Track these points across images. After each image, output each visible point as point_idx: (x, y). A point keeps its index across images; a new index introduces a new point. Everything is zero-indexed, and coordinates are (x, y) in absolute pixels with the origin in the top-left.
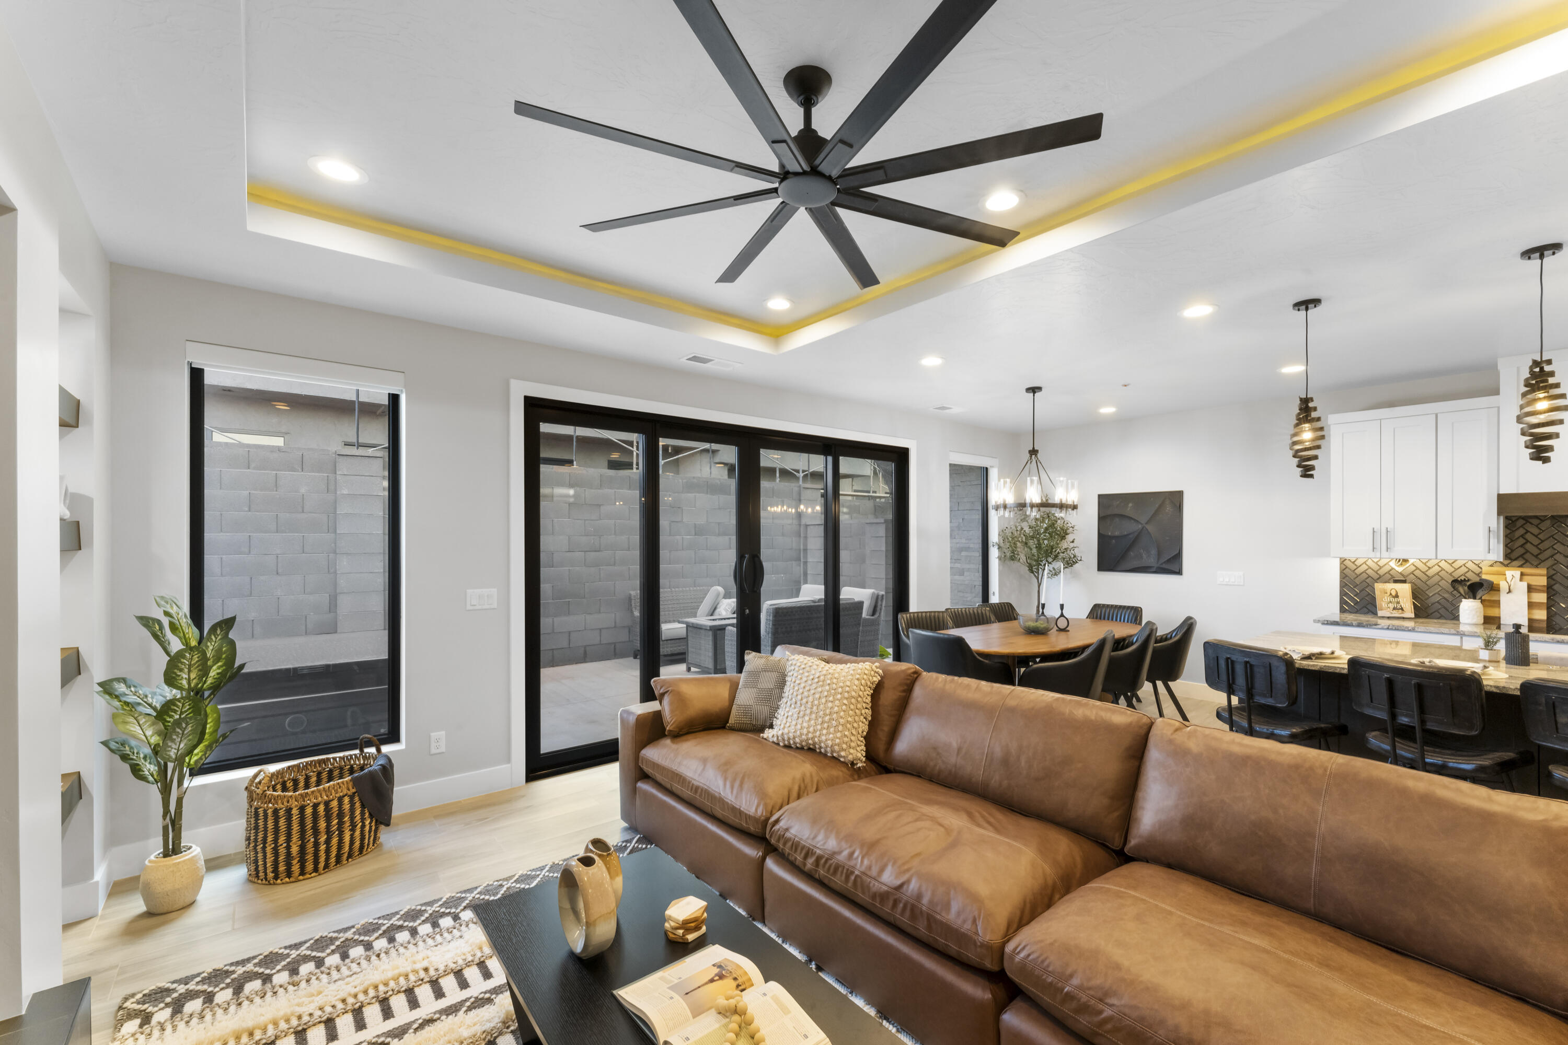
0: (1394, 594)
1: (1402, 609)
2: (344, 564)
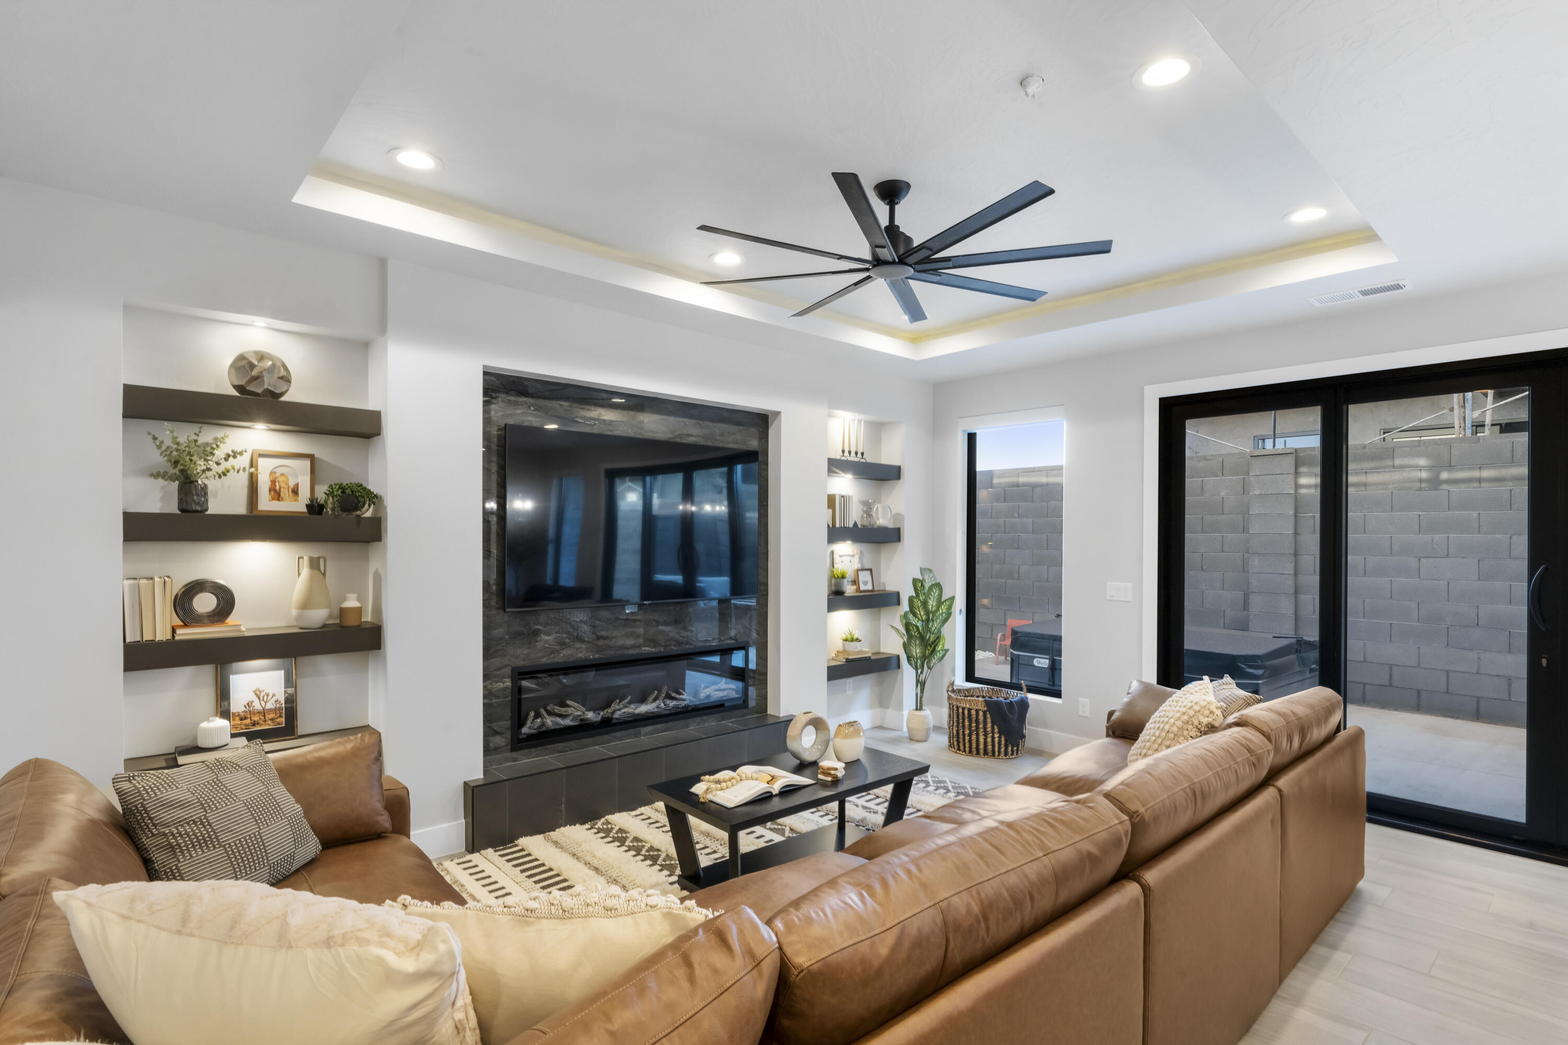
2: (1255, 563)
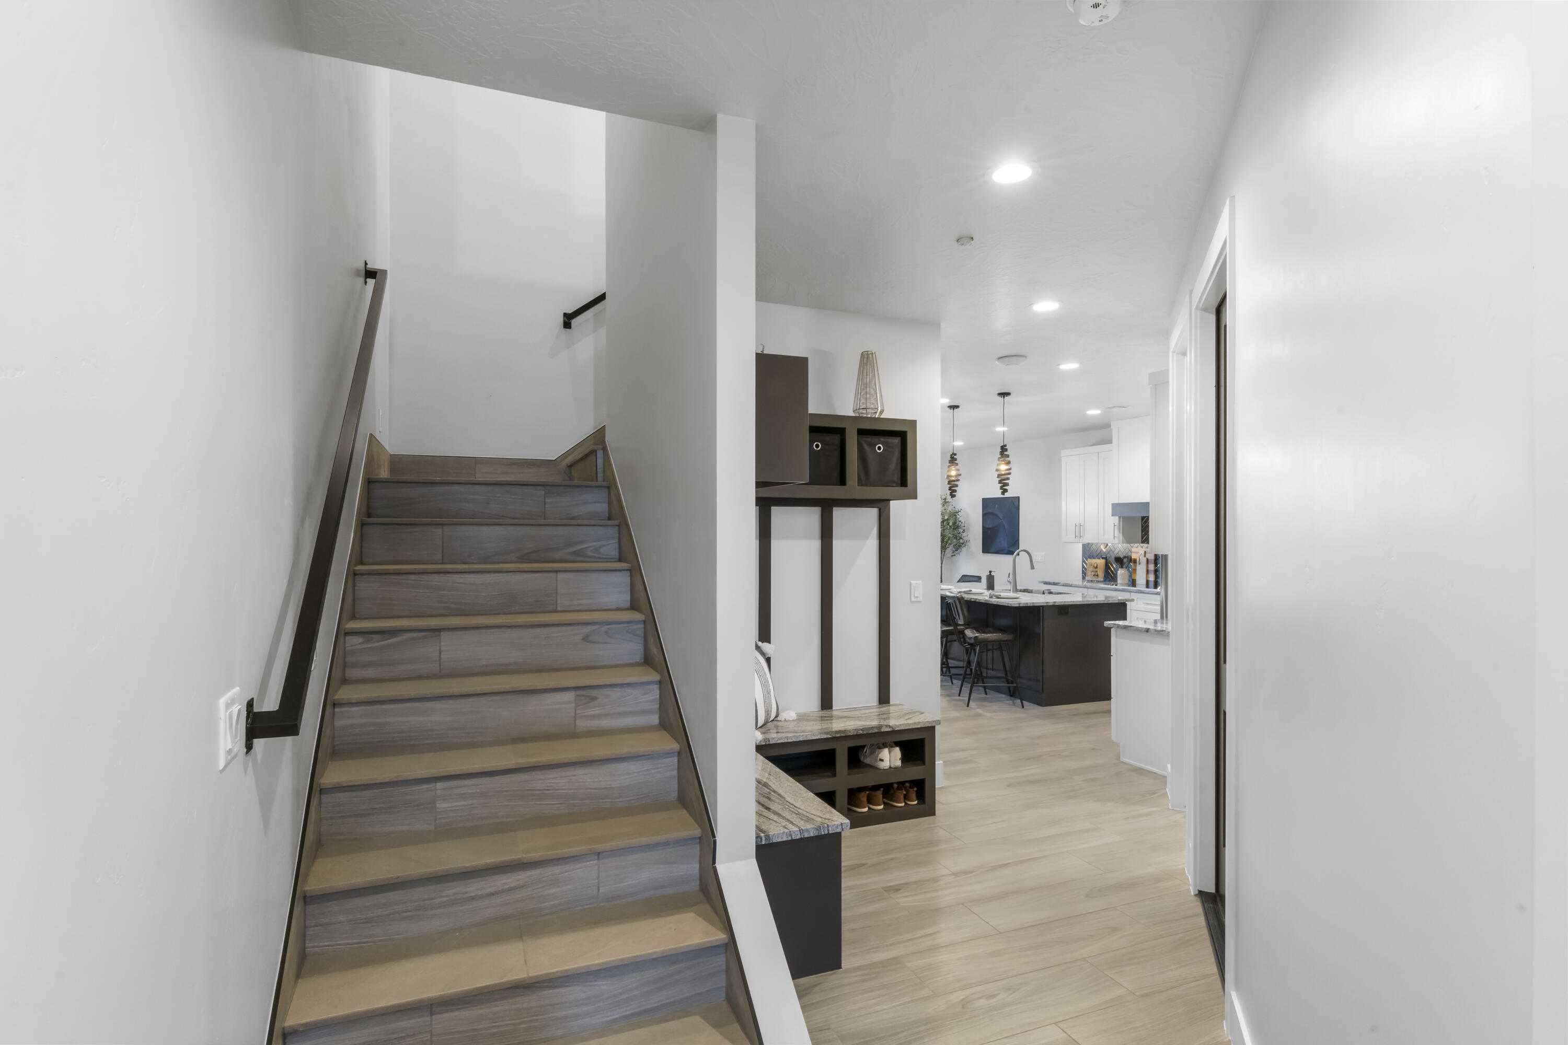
0: (1095, 566)
1: (1098, 575)
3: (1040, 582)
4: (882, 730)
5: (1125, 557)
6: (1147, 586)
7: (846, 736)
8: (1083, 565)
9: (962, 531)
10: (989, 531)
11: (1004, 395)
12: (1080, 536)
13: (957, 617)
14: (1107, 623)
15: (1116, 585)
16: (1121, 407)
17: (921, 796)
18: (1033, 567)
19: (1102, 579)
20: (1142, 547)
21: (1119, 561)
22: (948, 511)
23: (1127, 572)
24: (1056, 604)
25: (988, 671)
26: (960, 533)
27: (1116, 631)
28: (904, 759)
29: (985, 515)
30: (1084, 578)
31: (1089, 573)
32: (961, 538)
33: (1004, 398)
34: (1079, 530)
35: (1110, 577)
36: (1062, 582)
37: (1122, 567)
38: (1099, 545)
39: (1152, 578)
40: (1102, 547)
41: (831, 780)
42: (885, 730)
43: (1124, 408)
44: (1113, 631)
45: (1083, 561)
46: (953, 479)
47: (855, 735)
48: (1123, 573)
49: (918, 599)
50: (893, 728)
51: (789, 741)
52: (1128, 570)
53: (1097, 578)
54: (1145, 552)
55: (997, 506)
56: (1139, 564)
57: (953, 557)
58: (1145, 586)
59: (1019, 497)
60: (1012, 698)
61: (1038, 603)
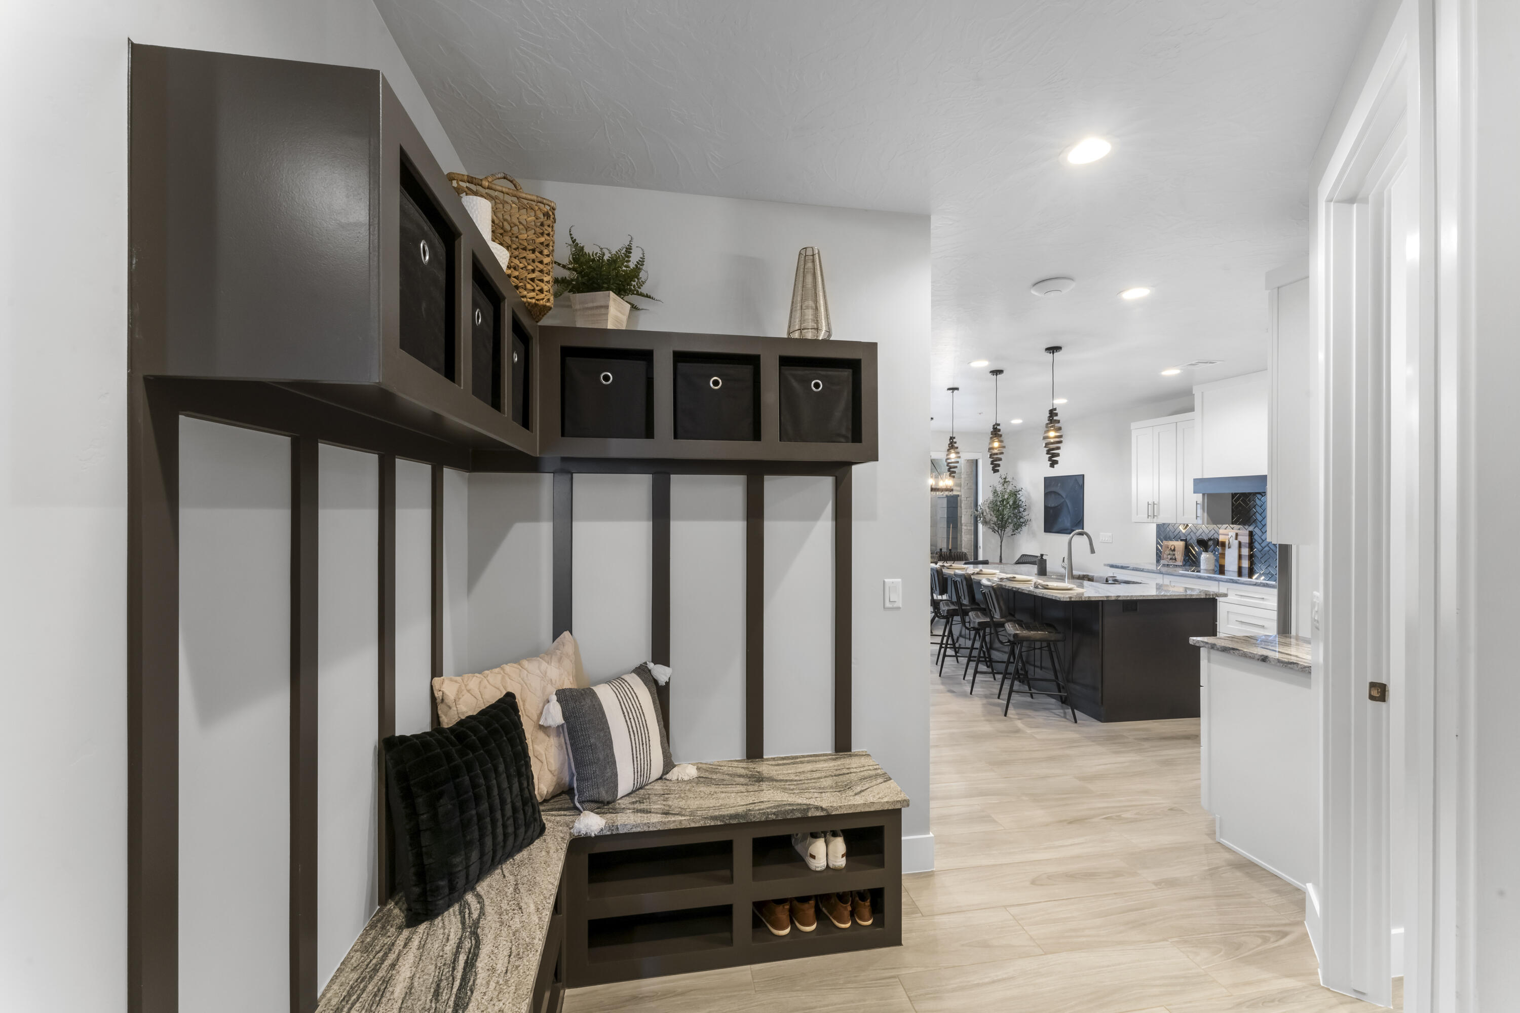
0: (1173, 548)
1: (1175, 559)
3: (1105, 565)
4: (810, 815)
5: (1210, 539)
6: (1240, 574)
7: (748, 823)
8: (1157, 547)
9: (1022, 509)
10: (1051, 511)
11: (1053, 349)
12: (1154, 516)
13: (993, 610)
14: (1193, 640)
15: (1199, 571)
16: (1207, 363)
17: (877, 909)
18: (1093, 551)
19: (1181, 564)
20: (1233, 529)
21: (1203, 544)
22: (1008, 491)
23: (1213, 556)
24: (1120, 599)
25: (1036, 669)
26: (1020, 512)
27: (1209, 653)
28: (849, 854)
29: (1047, 494)
30: (1158, 561)
31: (1165, 556)
32: (1021, 517)
33: (1053, 354)
34: (1153, 509)
35: (1191, 561)
36: (1131, 566)
37: (1206, 551)
38: (1177, 525)
39: (1245, 564)
40: (1181, 528)
41: (725, 888)
42: (814, 815)
43: (1211, 364)
44: (1203, 653)
45: (1158, 543)
46: (996, 451)
47: (764, 822)
48: (1208, 558)
49: (895, 605)
50: (827, 812)
51: (651, 829)
52: (1214, 554)
53: (1175, 562)
54: (1237, 535)
55: (1059, 485)
56: (1229, 548)
57: (1014, 536)
58: (1236, 574)
59: (1083, 475)
60: (1064, 705)
61: (1095, 597)
